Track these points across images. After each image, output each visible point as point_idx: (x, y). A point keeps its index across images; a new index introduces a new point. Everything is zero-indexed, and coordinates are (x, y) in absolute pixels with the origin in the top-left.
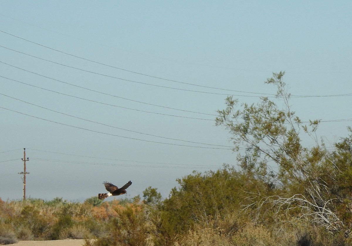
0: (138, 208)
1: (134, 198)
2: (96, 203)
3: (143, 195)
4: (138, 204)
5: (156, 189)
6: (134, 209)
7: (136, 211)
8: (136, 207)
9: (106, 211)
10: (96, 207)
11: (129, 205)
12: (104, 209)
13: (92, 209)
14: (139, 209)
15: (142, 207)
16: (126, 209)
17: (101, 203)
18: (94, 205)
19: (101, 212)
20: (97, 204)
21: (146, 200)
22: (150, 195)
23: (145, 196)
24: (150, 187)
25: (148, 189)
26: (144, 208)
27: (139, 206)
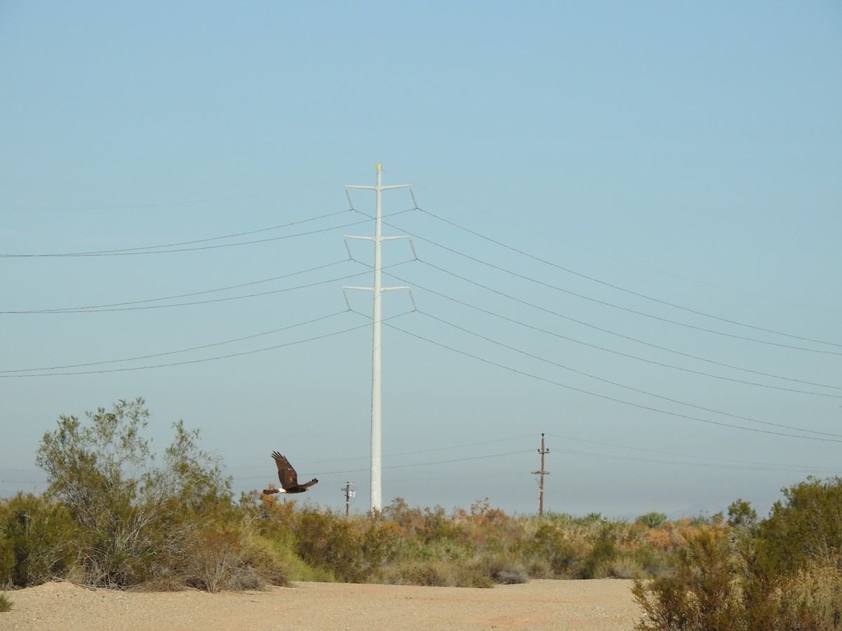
0: (719, 532)
1: (714, 517)
2: (654, 523)
3: (728, 512)
4: (720, 527)
5: (749, 503)
6: (712, 534)
7: (716, 537)
8: (716, 531)
9: (670, 536)
10: (653, 529)
11: (705, 528)
12: (666, 533)
13: (647, 532)
14: (721, 534)
15: (726, 531)
16: (701, 534)
17: (662, 523)
18: (651, 527)
19: (662, 537)
20: (655, 525)
21: (732, 520)
22: (738, 513)
23: (730, 514)
24: (740, 500)
25: (736, 503)
26: (729, 532)
27: (720, 529)
